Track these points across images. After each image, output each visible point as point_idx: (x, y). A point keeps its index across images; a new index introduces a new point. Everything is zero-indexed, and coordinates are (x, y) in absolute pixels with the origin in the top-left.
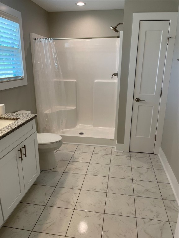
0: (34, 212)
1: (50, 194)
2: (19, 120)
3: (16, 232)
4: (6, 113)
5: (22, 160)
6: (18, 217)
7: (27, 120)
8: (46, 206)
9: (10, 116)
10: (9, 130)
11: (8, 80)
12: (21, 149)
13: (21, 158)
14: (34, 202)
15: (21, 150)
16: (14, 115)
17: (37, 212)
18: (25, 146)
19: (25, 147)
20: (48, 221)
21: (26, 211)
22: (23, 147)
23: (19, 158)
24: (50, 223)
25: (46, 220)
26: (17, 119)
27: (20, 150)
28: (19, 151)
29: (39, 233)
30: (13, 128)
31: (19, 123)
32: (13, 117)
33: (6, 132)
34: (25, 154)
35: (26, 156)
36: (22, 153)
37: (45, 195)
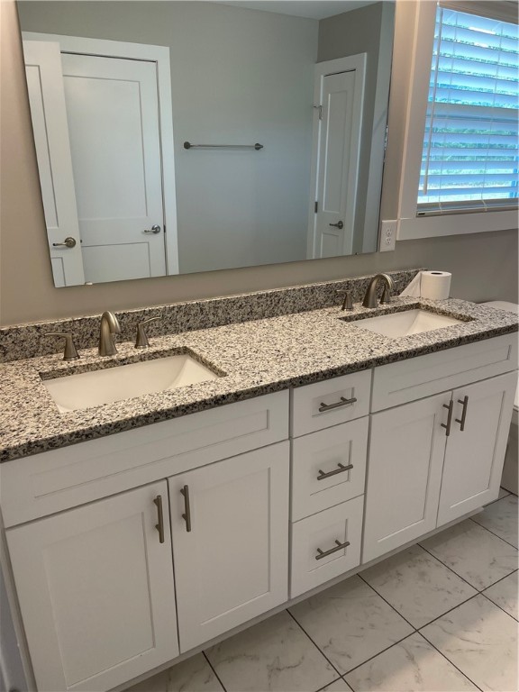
0: (443, 589)
1: (509, 569)
2: (471, 323)
3: (379, 608)
4: (450, 298)
5: (447, 434)
6: (399, 574)
7: (495, 327)
8: (480, 592)
9: (456, 310)
10: (432, 342)
11: (486, 207)
12: (451, 402)
13: (448, 427)
14: (453, 564)
15: (450, 408)
16: (468, 308)
17: (449, 593)
18: (466, 398)
19: (465, 402)
20: (470, 636)
21: (423, 574)
22: (459, 401)
23: (442, 425)
24: (472, 642)
25: (466, 631)
26: (468, 319)
27: (448, 405)
28: (445, 406)
29: (431, 647)
30: (444, 340)
31: (467, 330)
32: (462, 312)
33: (420, 345)
34: (462, 422)
35: (462, 429)
36: (453, 415)
37: (492, 564)
